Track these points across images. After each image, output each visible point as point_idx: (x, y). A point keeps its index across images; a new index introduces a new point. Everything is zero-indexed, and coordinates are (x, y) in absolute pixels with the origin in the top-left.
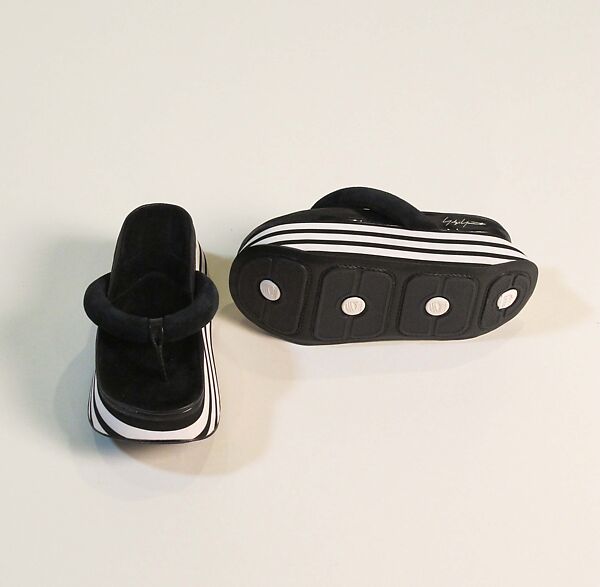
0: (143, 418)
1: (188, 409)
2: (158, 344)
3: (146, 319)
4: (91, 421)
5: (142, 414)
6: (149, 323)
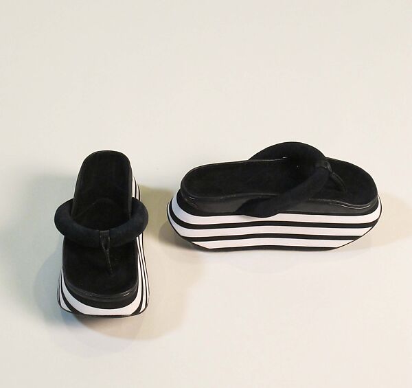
0: (95, 300)
1: (127, 294)
2: (106, 249)
3: (98, 230)
4: (59, 302)
5: (95, 297)
6: (100, 234)
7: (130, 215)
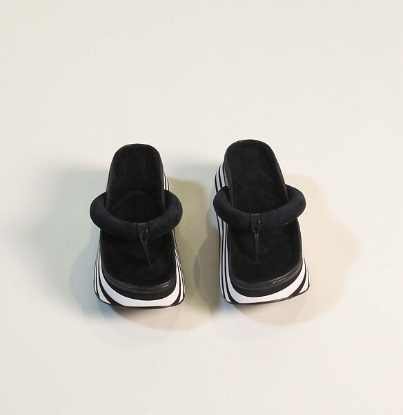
0: (134, 291)
1: (166, 285)
2: (144, 240)
3: (135, 223)
4: (98, 295)
5: (135, 289)
6: (137, 227)
7: (164, 207)
